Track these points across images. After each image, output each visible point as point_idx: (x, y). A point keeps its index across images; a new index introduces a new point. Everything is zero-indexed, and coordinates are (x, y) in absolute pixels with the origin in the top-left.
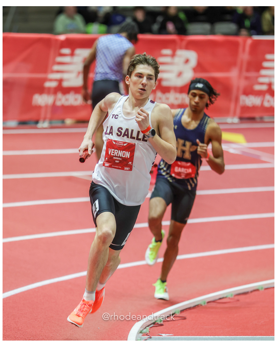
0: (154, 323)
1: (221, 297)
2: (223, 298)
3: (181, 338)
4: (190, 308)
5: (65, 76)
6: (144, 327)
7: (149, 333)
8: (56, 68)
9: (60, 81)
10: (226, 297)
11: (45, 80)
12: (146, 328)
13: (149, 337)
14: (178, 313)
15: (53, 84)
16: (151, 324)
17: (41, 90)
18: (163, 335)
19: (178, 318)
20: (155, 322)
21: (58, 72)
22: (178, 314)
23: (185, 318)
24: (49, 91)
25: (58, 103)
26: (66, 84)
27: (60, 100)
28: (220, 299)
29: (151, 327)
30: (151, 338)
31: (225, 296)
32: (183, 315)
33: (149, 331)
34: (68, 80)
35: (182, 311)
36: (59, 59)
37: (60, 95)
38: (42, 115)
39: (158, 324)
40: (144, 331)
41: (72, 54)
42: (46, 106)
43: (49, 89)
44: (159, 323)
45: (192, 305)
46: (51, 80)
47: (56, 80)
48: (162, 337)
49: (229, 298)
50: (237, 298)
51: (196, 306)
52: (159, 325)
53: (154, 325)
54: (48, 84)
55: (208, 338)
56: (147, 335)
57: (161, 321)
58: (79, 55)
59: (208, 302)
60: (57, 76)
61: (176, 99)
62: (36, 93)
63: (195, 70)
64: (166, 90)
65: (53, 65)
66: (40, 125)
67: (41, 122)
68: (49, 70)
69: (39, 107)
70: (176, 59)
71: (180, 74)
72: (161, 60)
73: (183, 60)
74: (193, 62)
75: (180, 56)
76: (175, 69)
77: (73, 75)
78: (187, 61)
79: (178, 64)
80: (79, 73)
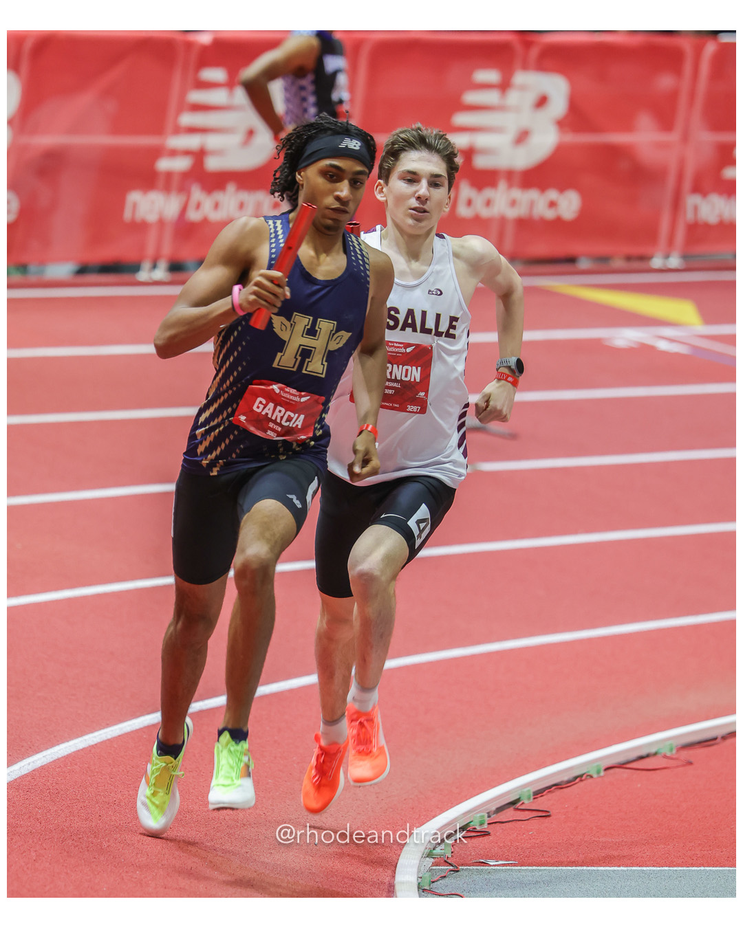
0: (465, 828)
1: (644, 752)
2: (648, 756)
3: (540, 870)
4: (558, 786)
5: (212, 141)
7: (452, 856)
8: (187, 119)
9: (199, 155)
10: (655, 754)
11: (157, 152)
13: (451, 868)
14: (529, 799)
15: (181, 164)
17: (149, 179)
18: (492, 863)
19: (528, 815)
20: (467, 825)
21: (192, 130)
22: (527, 802)
23: (545, 815)
24: (168, 183)
25: (193, 216)
26: (212, 164)
27: (198, 206)
28: (641, 758)
29: (456, 841)
30: (458, 871)
31: (653, 750)
32: (543, 803)
33: (452, 852)
34: (219, 153)
35: (538, 794)
36: (196, 96)
37: (197, 194)
38: (150, 250)
39: (474, 830)
40: (438, 851)
41: (232, 84)
42: (161, 222)
43: (169, 175)
44: (478, 828)
45: (566, 778)
46: (174, 153)
47: (187, 153)
48: (487, 868)
49: (665, 756)
50: (685, 754)
51: (576, 778)
52: (479, 834)
53: (465, 834)
54: (164, 164)
56: (446, 861)
57: (481, 824)
59: (607, 769)
60: (193, 142)
61: (513, 203)
62: (134, 188)
63: (562, 124)
64: (486, 179)
65: (180, 110)
66: (143, 275)
67: (146, 265)
68: (169, 126)
69: (142, 226)
70: (513, 97)
71: (522, 137)
72: (471, 97)
73: (531, 98)
74: (559, 105)
75: (523, 88)
76: (510, 123)
77: (235, 139)
78: (542, 102)
79: (517, 109)
80: (250, 133)
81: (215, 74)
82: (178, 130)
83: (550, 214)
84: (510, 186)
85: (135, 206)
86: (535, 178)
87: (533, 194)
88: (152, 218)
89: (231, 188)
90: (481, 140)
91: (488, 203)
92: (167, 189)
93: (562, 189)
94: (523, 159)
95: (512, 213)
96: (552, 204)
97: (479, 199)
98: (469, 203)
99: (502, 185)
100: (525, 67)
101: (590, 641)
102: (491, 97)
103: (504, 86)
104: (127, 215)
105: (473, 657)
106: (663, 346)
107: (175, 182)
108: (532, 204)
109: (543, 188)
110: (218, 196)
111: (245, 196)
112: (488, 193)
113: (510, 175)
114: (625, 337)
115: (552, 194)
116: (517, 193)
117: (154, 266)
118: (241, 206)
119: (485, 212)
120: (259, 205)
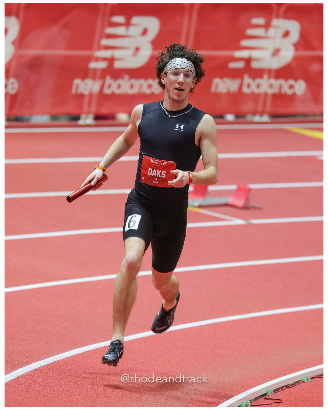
4: (287, 387)
5: (117, 54)
8: (105, 42)
9: (111, 60)
11: (90, 59)
14: (272, 393)
15: (102, 65)
17: (85, 74)
19: (271, 401)
21: (107, 48)
22: (271, 395)
23: (280, 402)
24: (94, 75)
25: (107, 91)
26: (118, 65)
27: (110, 86)
32: (278, 396)
34: (121, 59)
35: (276, 391)
37: (109, 80)
38: (85, 109)
41: (128, 24)
42: (91, 95)
43: (95, 70)
45: (291, 383)
46: (97, 59)
47: (105, 59)
51: (296, 382)
54: (93, 65)
58: (136, 25)
59: (312, 378)
60: (108, 54)
61: (271, 86)
62: (76, 77)
63: (296, 46)
64: (257, 74)
65: (100, 38)
66: (81, 122)
67: (83, 116)
68: (95, 45)
69: (81, 96)
70: (272, 32)
71: (276, 52)
72: (250, 32)
73: (281, 32)
74: (295, 36)
75: (276, 27)
76: (270, 45)
77: (130, 52)
78: (286, 34)
79: (274, 38)
80: (137, 49)
81: (120, 19)
82: (100, 48)
83: (290, 92)
84: (269, 77)
85: (77, 86)
87: (282, 82)
88: (86, 92)
89: (127, 77)
90: (255, 54)
91: (258, 86)
92: (94, 78)
93: (296, 80)
94: (276, 63)
95: (270, 91)
96: (291, 87)
97: (253, 84)
98: (249, 86)
99: (266, 77)
100: (278, 17)
101: (305, 311)
102: (260, 32)
103: (267, 26)
104: (74, 91)
105: (245, 319)
107: (98, 74)
108: (281, 87)
109: (286, 79)
110: (120, 81)
111: (133, 81)
112: (258, 81)
113: (269, 72)
115: (291, 82)
116: (273, 81)
117: (87, 118)
118: (132, 86)
119: (256, 91)
120: (141, 86)
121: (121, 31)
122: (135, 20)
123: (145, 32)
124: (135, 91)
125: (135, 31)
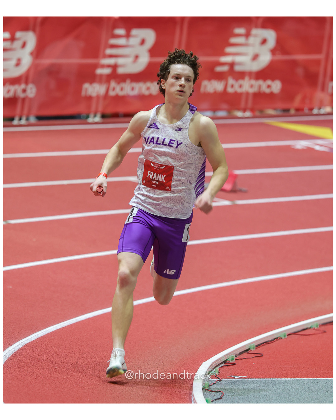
0: (224, 362)
1: (305, 327)
2: (307, 329)
3: (257, 380)
4: (267, 343)
5: (120, 61)
6: (213, 367)
7: (219, 374)
8: (109, 51)
9: (115, 67)
10: (310, 328)
11: (96, 66)
12: (215, 368)
13: (218, 379)
14: (254, 348)
15: (107, 71)
16: (221, 363)
17: (92, 78)
18: (236, 377)
19: (253, 356)
20: (226, 360)
21: (111, 56)
22: (253, 350)
23: (261, 355)
24: (101, 79)
25: (112, 93)
26: (120, 71)
27: (114, 89)
28: (304, 330)
29: (221, 367)
30: (221, 381)
31: (309, 326)
32: (260, 350)
33: (219, 373)
34: (122, 66)
35: (258, 346)
36: (113, 41)
37: (113, 84)
38: (93, 108)
39: (229, 363)
40: (213, 372)
41: (128, 36)
42: (98, 97)
43: (101, 76)
44: (231, 362)
45: (270, 339)
46: (103, 66)
47: (109, 66)
48: (233, 379)
49: (314, 329)
50: (323, 328)
51: (275, 339)
52: (231, 364)
53: (225, 365)
54: (99, 71)
55: (289, 380)
56: (216, 377)
57: (232, 360)
58: (135, 36)
59: (289, 335)
60: (111, 61)
61: (252, 86)
62: (85, 82)
63: (273, 52)
64: (239, 76)
65: (105, 48)
66: (90, 120)
67: (92, 115)
68: (101, 54)
69: (90, 98)
70: (251, 40)
71: (255, 57)
72: (233, 40)
73: (259, 40)
74: (272, 43)
75: (256, 36)
76: (250, 51)
77: (130, 60)
78: (264, 41)
79: (253, 45)
80: (137, 57)
81: (121, 31)
82: (105, 56)
83: (267, 91)
84: (250, 78)
85: (86, 90)
86: (261, 75)
87: (261, 82)
88: (94, 95)
89: (128, 81)
90: (238, 59)
91: (241, 86)
92: (100, 82)
93: (273, 80)
94: (256, 67)
95: (251, 91)
96: (269, 86)
97: (236, 84)
98: (232, 86)
99: (247, 78)
100: (256, 27)
101: (283, 278)
102: (241, 40)
103: (247, 35)
104: (83, 93)
105: (231, 286)
106: (317, 148)
107: (104, 79)
108: (260, 87)
109: (265, 79)
110: (123, 85)
111: (135, 85)
112: (241, 82)
113: (250, 74)
114: (301, 144)
115: (269, 82)
116: (253, 82)
117: (95, 116)
118: (133, 89)
119: (239, 90)
120: (140, 89)
121: (122, 41)
122: (134, 32)
123: (143, 42)
124: (136, 92)
125: (134, 41)
